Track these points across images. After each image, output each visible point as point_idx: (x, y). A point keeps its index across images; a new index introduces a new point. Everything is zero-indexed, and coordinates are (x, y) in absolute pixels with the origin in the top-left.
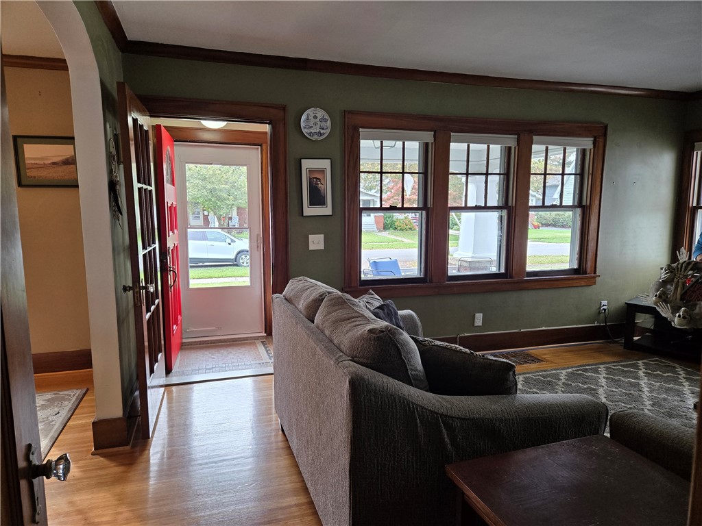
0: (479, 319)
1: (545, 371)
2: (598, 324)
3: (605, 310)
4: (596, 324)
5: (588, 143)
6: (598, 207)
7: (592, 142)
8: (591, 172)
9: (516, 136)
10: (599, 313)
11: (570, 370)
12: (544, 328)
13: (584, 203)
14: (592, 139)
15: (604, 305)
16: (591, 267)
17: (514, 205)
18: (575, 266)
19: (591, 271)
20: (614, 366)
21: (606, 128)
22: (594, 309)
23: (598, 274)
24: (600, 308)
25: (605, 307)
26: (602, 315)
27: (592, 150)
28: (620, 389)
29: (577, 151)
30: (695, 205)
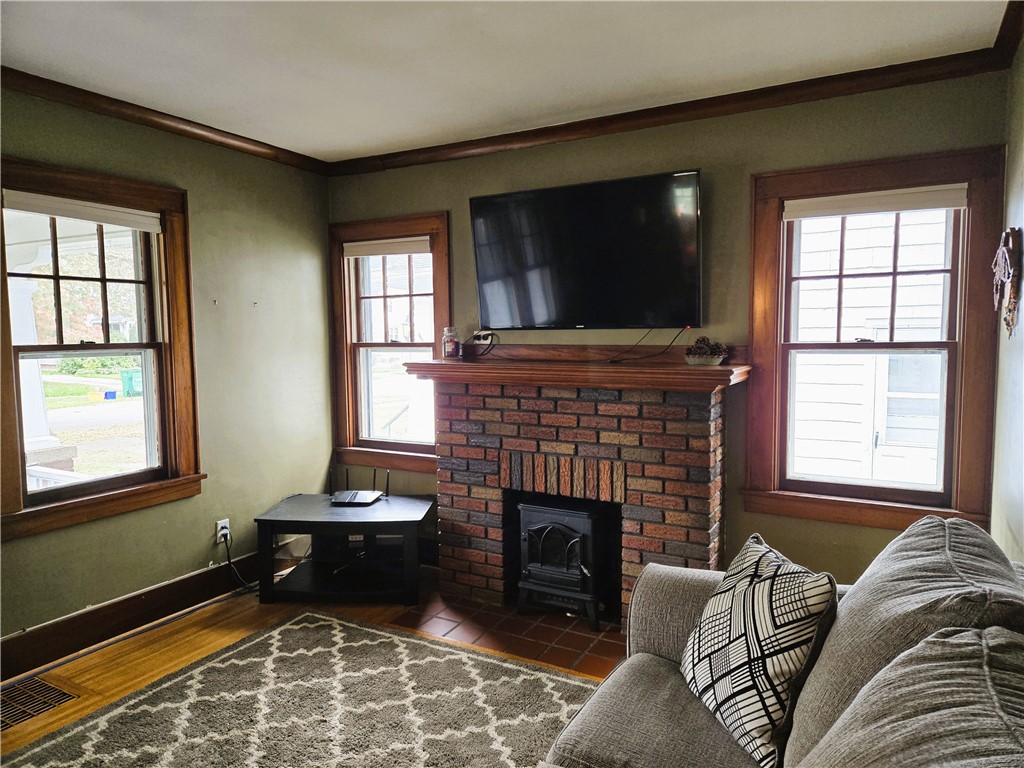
1: (52, 736)
2: (216, 566)
3: (225, 536)
4: (211, 566)
5: (151, 222)
6: (187, 347)
7: (158, 222)
8: (164, 279)
10: (216, 544)
11: (121, 710)
12: (90, 608)
13: (160, 340)
14: (158, 215)
15: (223, 528)
16: (188, 460)
18: (156, 463)
19: (189, 468)
20: (223, 661)
21: (182, 197)
22: (205, 540)
23: (202, 471)
24: (216, 534)
25: (224, 531)
26: (222, 547)
27: (161, 236)
28: (210, 735)
29: (134, 233)
30: (355, 341)
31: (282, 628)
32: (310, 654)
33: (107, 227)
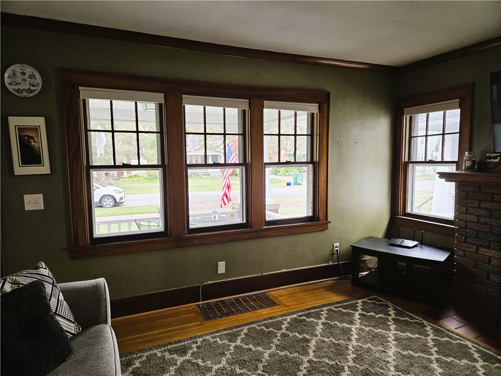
0: (222, 267)
1: (271, 318)
2: (333, 264)
3: (337, 251)
4: (331, 263)
5: (314, 108)
6: (326, 163)
7: (317, 108)
8: (318, 133)
9: (248, 100)
10: (333, 254)
11: (295, 316)
12: (284, 270)
13: (315, 160)
14: (318, 105)
15: (336, 247)
16: (323, 214)
17: (250, 162)
18: (311, 214)
19: (323, 218)
20: (336, 307)
21: (328, 95)
22: (328, 251)
23: (329, 220)
24: (333, 249)
25: (337, 249)
26: (336, 255)
27: (318, 114)
28: (331, 339)
29: (308, 113)
30: (406, 160)
31: (363, 300)
32: (377, 316)
33: (298, 112)
